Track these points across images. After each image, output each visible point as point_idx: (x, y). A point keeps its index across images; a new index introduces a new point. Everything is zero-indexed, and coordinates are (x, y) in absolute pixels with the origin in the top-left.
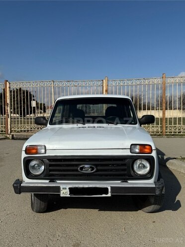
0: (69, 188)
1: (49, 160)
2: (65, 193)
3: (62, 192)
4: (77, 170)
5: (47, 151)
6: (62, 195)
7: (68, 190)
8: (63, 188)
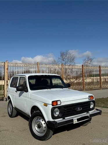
0: (77, 119)
1: (64, 107)
2: (75, 122)
3: (74, 122)
4: (75, 110)
5: (62, 103)
6: (74, 123)
7: (76, 120)
8: (75, 120)
